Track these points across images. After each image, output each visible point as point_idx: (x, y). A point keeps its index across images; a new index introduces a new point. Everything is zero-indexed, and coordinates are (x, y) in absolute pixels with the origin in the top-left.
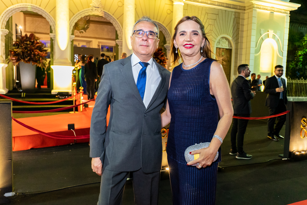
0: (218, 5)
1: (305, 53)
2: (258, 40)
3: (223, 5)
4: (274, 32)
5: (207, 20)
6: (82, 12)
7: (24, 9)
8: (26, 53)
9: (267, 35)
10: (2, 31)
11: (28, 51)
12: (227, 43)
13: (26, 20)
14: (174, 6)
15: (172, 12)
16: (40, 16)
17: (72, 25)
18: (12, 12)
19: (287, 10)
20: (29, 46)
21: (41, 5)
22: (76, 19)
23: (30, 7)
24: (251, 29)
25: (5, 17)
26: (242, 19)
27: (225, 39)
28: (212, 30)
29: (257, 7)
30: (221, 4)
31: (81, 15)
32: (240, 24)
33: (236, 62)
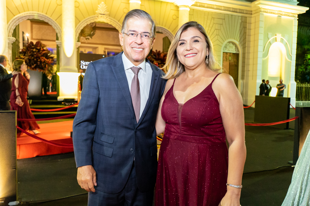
0: (224, 10)
2: (266, 44)
3: (229, 9)
4: (282, 36)
5: (213, 25)
6: (88, 19)
7: (30, 17)
8: (32, 60)
9: (275, 38)
10: (9, 39)
11: (35, 58)
12: (234, 47)
13: (33, 27)
14: (180, 11)
15: (178, 17)
16: (46, 24)
17: (78, 32)
18: (19, 21)
19: (295, 14)
20: (35, 53)
21: (47, 13)
22: (81, 26)
23: (37, 15)
24: (258, 33)
25: (12, 26)
26: (248, 23)
27: (232, 44)
28: (219, 35)
29: (264, 11)
30: (227, 9)
31: (86, 22)
32: (247, 28)
33: (243, 67)
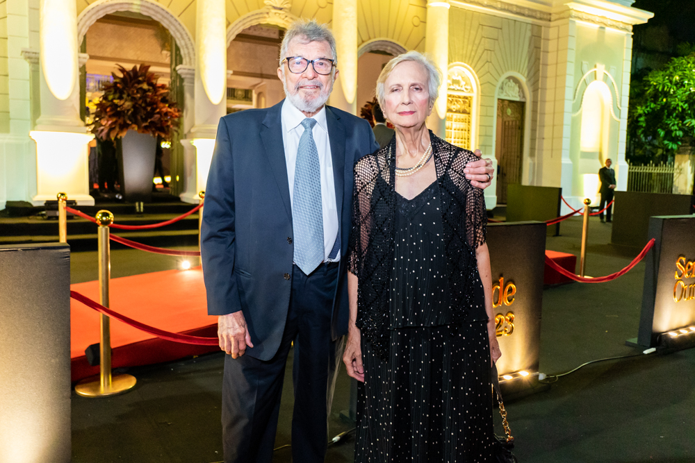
1: (650, 110)
2: (578, 85)
3: (510, 8)
4: (606, 69)
5: (481, 39)
6: (247, 18)
9: (594, 73)
10: (77, 58)
11: (147, 105)
12: (517, 89)
14: (429, 10)
15: (425, 22)
19: (629, 24)
22: (233, 34)
24: (565, 62)
26: (544, 39)
27: (514, 81)
28: (491, 62)
29: (576, 16)
30: (506, 7)
32: (542, 50)
33: (533, 130)
